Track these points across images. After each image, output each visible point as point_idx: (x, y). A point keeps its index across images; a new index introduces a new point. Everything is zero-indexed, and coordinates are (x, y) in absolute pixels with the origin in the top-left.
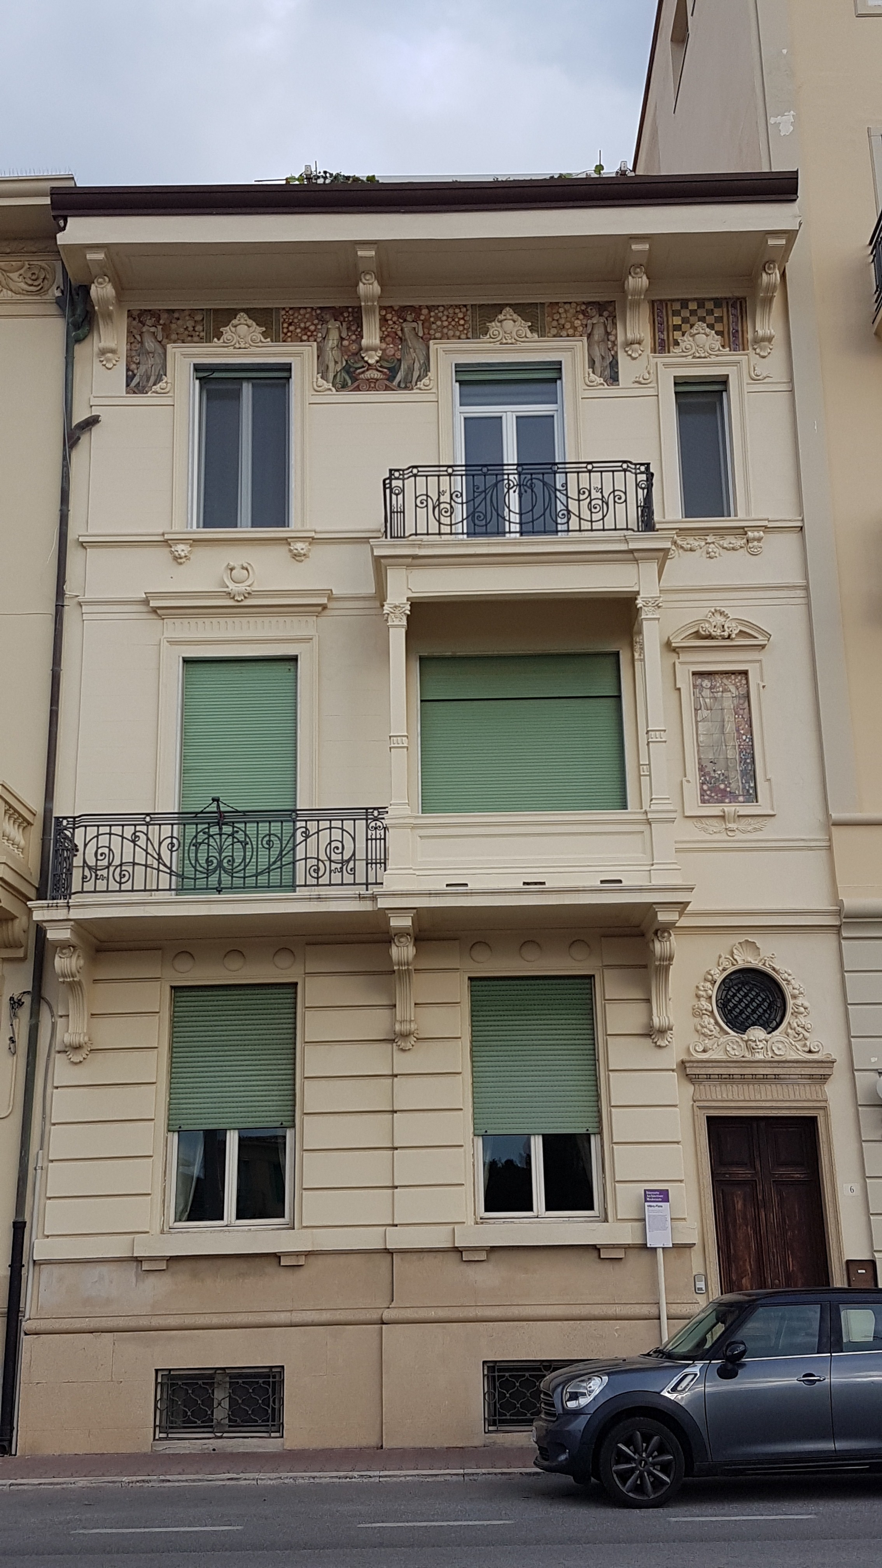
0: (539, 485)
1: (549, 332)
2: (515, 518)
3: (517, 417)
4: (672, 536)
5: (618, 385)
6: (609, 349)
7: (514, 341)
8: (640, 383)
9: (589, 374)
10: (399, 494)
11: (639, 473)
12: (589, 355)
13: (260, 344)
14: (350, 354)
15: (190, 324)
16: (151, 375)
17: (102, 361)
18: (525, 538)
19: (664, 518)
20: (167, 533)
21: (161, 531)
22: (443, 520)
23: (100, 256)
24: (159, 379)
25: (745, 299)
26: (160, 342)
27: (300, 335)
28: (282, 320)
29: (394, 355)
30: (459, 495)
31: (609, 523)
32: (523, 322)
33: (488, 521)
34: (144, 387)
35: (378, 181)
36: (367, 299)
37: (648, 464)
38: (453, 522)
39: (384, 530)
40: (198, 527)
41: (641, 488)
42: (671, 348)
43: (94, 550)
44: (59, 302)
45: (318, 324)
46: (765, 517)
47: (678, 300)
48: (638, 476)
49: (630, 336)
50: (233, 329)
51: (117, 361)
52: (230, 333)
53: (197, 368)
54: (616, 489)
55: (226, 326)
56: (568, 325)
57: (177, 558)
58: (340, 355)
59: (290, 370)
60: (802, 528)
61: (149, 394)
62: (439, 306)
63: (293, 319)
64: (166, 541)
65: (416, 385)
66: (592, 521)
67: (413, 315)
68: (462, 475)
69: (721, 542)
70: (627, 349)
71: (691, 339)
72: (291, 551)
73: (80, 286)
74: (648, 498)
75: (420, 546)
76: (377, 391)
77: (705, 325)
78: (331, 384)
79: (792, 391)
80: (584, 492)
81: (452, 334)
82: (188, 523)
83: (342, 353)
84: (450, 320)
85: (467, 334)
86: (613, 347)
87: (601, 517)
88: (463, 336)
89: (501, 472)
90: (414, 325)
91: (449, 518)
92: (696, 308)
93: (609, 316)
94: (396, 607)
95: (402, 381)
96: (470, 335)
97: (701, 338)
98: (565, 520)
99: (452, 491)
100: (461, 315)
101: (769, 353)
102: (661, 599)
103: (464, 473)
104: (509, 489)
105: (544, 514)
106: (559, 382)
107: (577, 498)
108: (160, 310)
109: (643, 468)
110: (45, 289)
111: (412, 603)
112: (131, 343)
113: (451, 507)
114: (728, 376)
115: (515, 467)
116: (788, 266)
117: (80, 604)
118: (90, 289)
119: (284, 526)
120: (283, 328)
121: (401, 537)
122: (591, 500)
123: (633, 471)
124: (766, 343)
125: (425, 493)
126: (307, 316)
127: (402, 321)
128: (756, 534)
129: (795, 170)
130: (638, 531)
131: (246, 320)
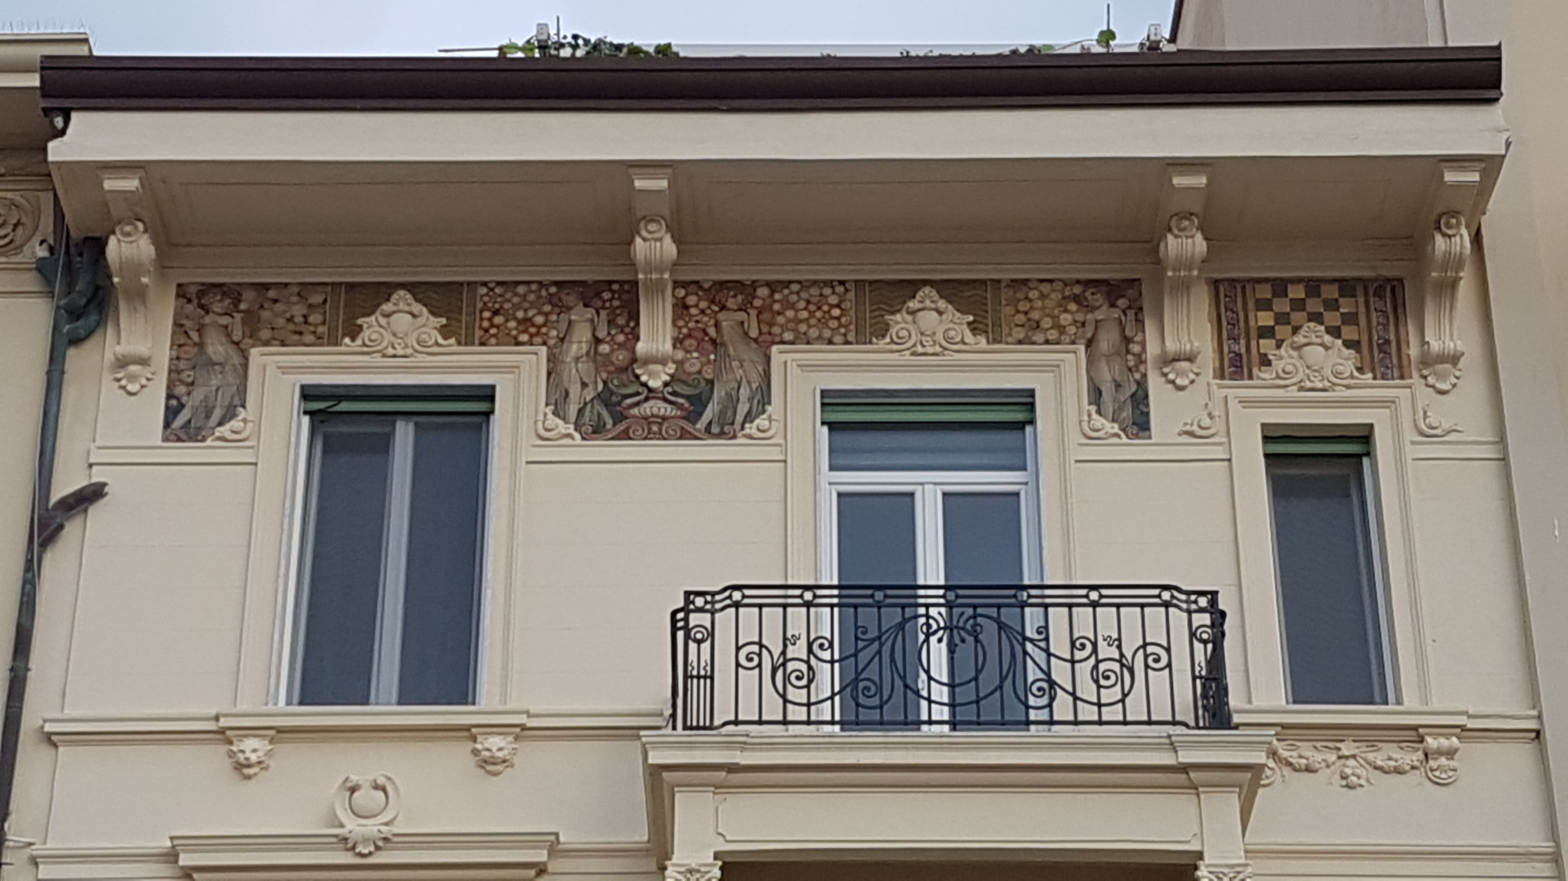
0: (989, 630)
1: (1010, 335)
2: (941, 693)
3: (945, 495)
4: (1268, 739)
5: (1150, 438)
6: (1130, 370)
7: (938, 349)
8: (1191, 434)
9: (1089, 415)
10: (702, 641)
11: (1196, 611)
12: (1090, 379)
13: (436, 349)
14: (612, 368)
15: (298, 311)
16: (214, 407)
17: (119, 380)
18: (961, 735)
19: (1250, 702)
20: (226, 715)
21: (213, 712)
22: (793, 694)
23: (131, 184)
24: (229, 415)
25: (1400, 280)
26: (237, 344)
27: (514, 333)
28: (480, 305)
29: (699, 372)
30: (827, 645)
31: (1136, 709)
32: (958, 315)
33: (885, 698)
34: (199, 429)
35: (677, 54)
36: (650, 267)
37: (1214, 594)
38: (813, 700)
39: (670, 711)
40: (289, 703)
41: (1201, 640)
42: (1255, 371)
43: (74, 749)
44: (42, 268)
45: (550, 313)
46: (1462, 708)
47: (1266, 280)
48: (1194, 616)
49: (1171, 346)
50: (383, 321)
51: (148, 379)
52: (377, 329)
53: (308, 394)
54: (1148, 640)
55: (369, 315)
56: (1047, 323)
57: (240, 767)
58: (593, 371)
59: (491, 398)
60: (1538, 733)
61: (209, 442)
62: (791, 282)
63: (502, 303)
64: (222, 731)
65: (743, 428)
66: (1099, 705)
67: (740, 298)
68: (832, 606)
69: (1371, 756)
70: (1166, 370)
71: (1295, 354)
72: (475, 752)
73: (87, 239)
74: (1216, 662)
75: (744, 746)
76: (664, 439)
77: (1322, 328)
78: (572, 426)
79: (1504, 459)
80: (1083, 646)
81: (817, 333)
82: (271, 696)
83: (597, 369)
84: (812, 308)
85: (845, 335)
86: (1137, 366)
87: (1119, 697)
88: (838, 339)
89: (911, 601)
90: (742, 316)
91: (805, 691)
92: (1303, 296)
93: (1129, 307)
94: (691, 871)
95: (716, 419)
96: (851, 337)
97: (1315, 353)
98: (1045, 701)
99: (812, 637)
100: (834, 300)
101: (1454, 386)
102: (1250, 869)
103: (835, 601)
104: (928, 636)
105: (1001, 687)
106: (1029, 429)
107: (1068, 657)
108: (240, 284)
109: (1203, 602)
110: (18, 243)
111: (724, 863)
112: (180, 346)
113: (810, 668)
114: (1371, 426)
115: (941, 592)
116: (1486, 222)
117: (34, 862)
118: (106, 243)
119: (466, 703)
120: (482, 319)
121: (705, 728)
122: (1098, 662)
123: (1184, 606)
124: (1448, 366)
125: (757, 639)
126: (531, 297)
127: (716, 308)
128: (1444, 742)
129: (1495, 43)
130: (1198, 727)
131: (409, 305)
